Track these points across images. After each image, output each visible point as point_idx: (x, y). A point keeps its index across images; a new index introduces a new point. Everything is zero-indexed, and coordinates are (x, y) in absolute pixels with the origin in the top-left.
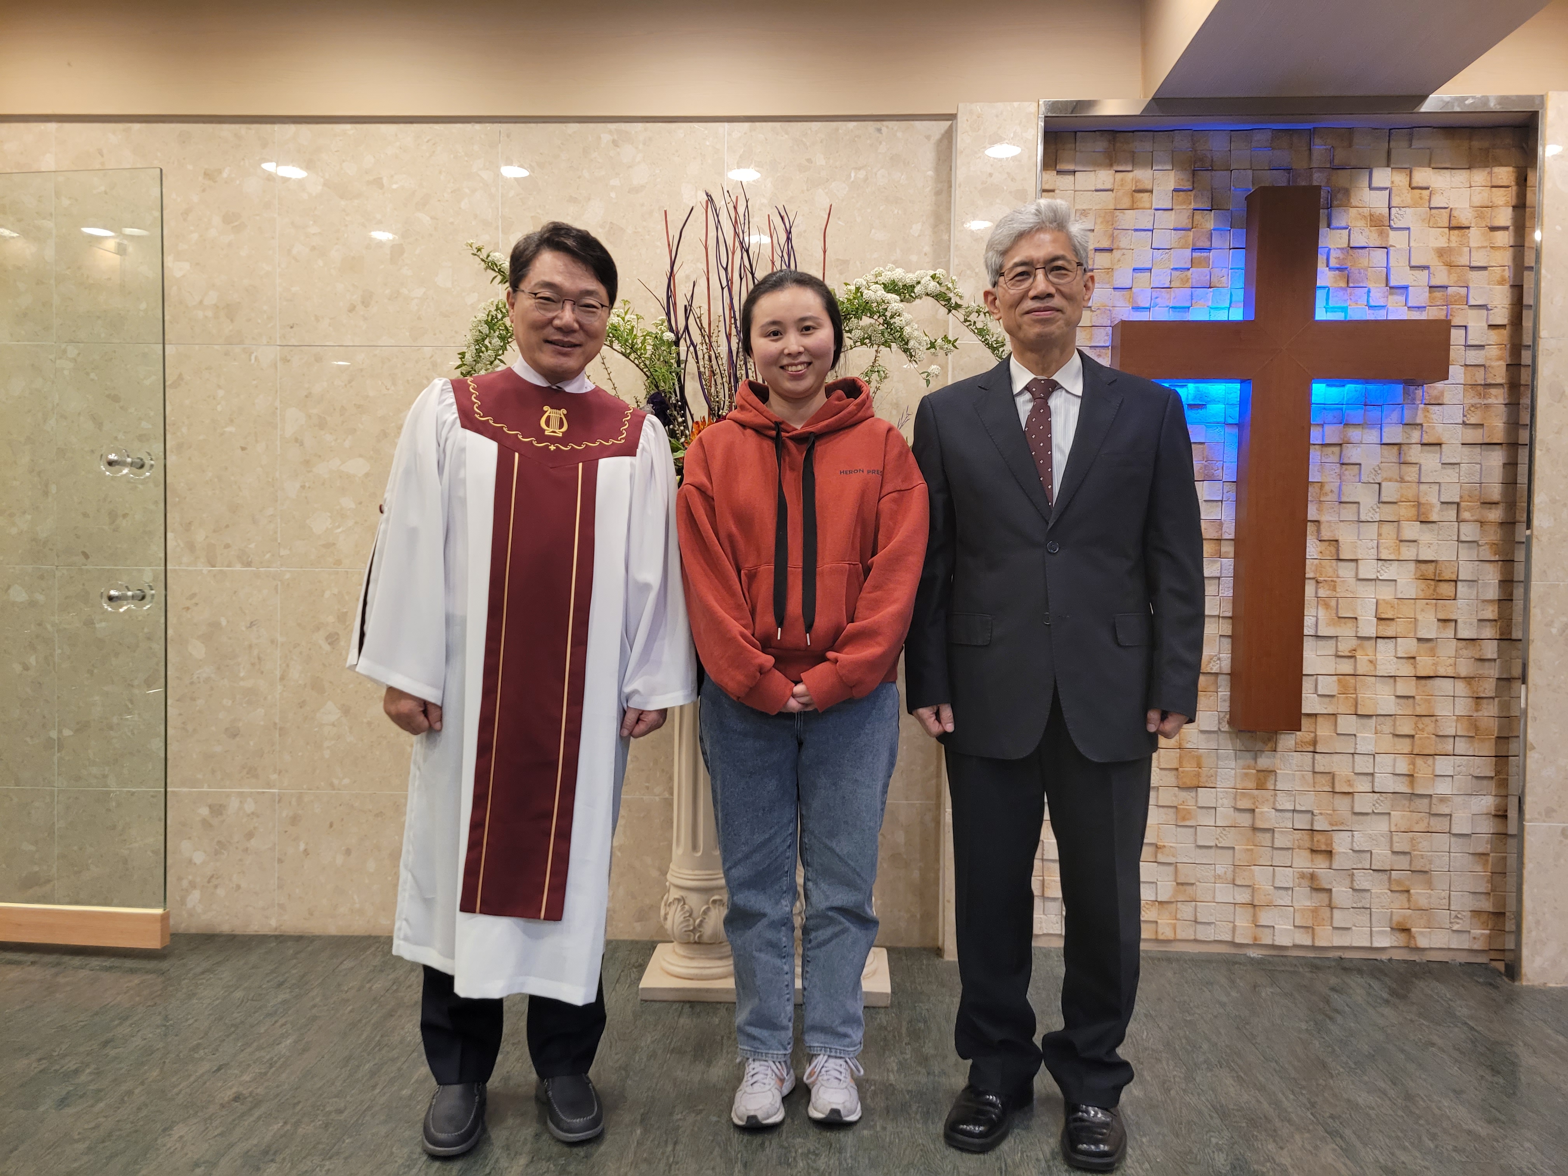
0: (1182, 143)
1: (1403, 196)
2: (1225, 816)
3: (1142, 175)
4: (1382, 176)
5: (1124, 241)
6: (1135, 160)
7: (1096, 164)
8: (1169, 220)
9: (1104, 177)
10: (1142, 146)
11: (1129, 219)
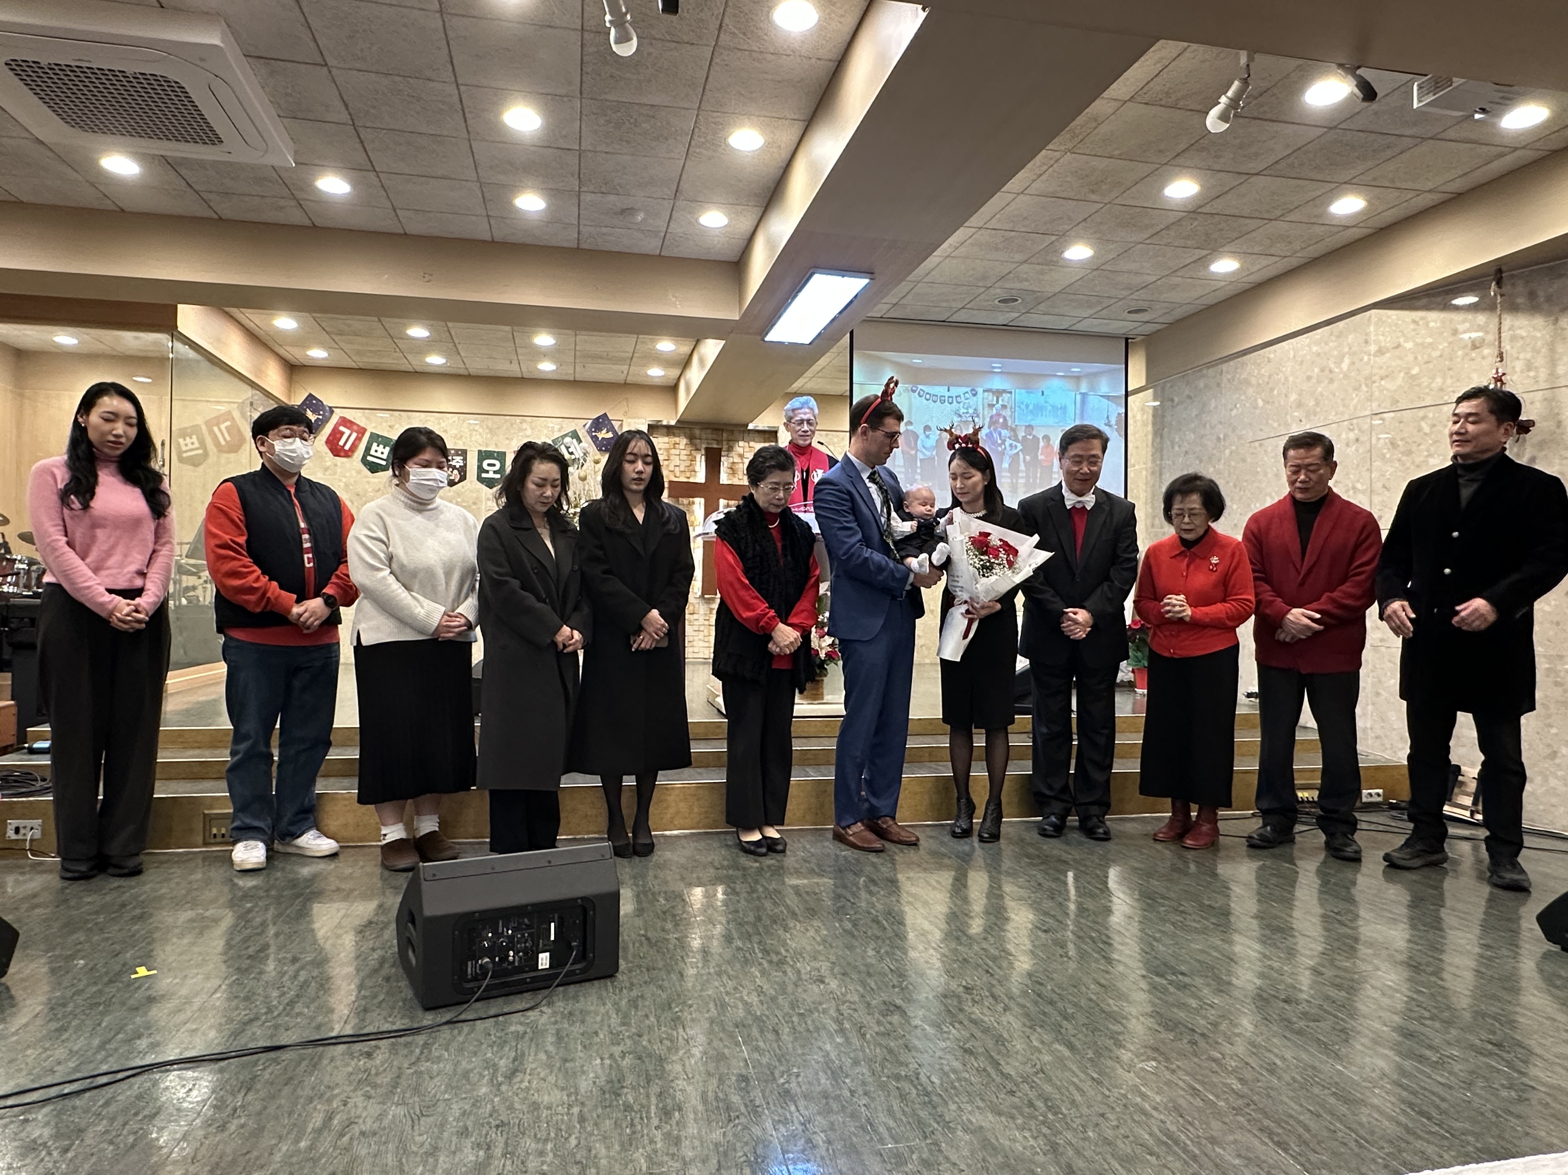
0: (688, 431)
1: (747, 449)
2: (701, 621)
3: (677, 439)
4: (741, 443)
5: (672, 458)
6: (674, 435)
7: (664, 435)
8: (684, 452)
9: (666, 439)
10: (677, 431)
11: (673, 451)
